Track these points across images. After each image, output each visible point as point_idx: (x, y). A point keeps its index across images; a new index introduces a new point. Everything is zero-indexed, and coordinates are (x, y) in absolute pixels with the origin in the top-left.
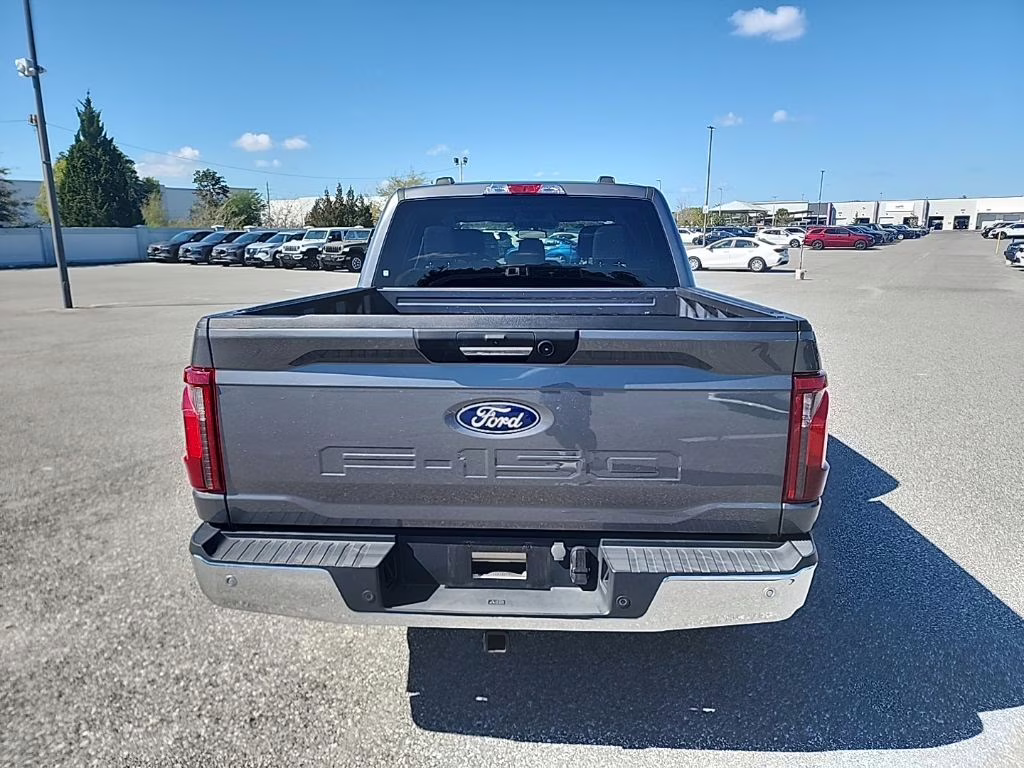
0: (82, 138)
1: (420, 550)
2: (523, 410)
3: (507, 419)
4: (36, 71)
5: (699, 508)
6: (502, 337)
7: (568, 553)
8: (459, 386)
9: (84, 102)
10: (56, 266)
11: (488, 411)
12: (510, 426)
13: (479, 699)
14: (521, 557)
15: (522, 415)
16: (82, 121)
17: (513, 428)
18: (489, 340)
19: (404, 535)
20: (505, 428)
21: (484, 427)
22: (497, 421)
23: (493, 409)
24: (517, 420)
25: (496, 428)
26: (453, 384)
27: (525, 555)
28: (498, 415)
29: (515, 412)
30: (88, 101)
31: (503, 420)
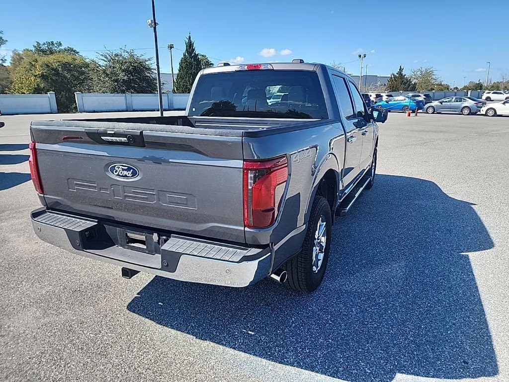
0: (187, 54)
1: (108, 228)
2: (132, 168)
3: (126, 172)
4: (155, 24)
5: (207, 224)
6: (113, 132)
7: (159, 238)
8: (108, 155)
9: (188, 37)
10: (158, 110)
11: (119, 167)
12: (128, 176)
13: (160, 303)
14: (143, 238)
15: (132, 170)
16: (187, 46)
17: (129, 177)
18: (109, 133)
19: (103, 221)
20: (126, 176)
21: (118, 175)
22: (123, 173)
23: (121, 167)
24: (130, 173)
25: (122, 176)
26: (106, 154)
27: (144, 237)
28: (123, 170)
29: (129, 169)
30: (190, 37)
31: (125, 173)
